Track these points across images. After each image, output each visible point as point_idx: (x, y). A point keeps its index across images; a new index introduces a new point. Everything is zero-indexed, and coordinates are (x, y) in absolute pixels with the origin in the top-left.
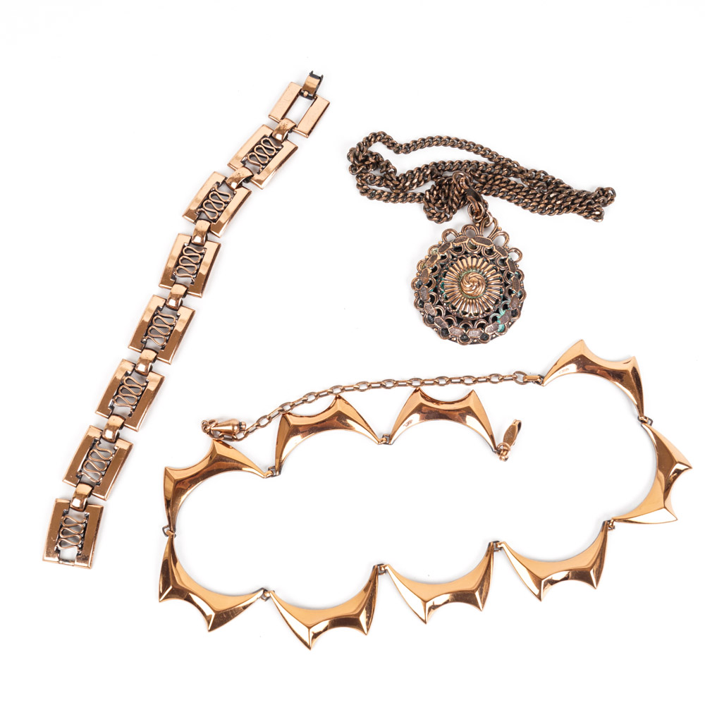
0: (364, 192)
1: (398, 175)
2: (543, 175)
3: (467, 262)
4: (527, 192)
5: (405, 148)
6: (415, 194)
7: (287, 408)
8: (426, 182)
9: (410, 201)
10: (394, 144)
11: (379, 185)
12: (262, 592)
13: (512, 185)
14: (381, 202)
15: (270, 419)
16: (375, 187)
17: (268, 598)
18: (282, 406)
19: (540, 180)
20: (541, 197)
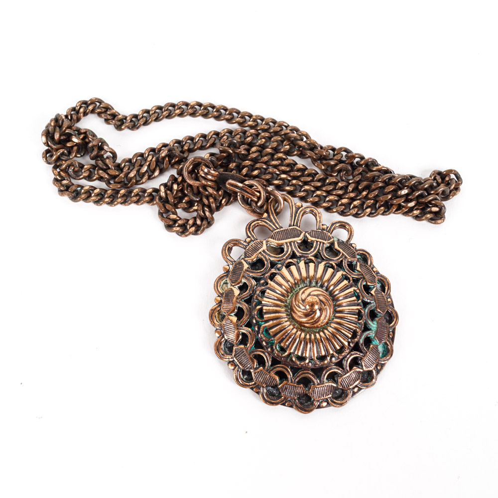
0: (65, 189)
1: (118, 161)
2: (344, 154)
3: (284, 278)
4: (323, 180)
5: (131, 121)
6: (144, 191)
8: (162, 172)
9: (137, 202)
10: (114, 116)
11: (89, 178)
13: (299, 170)
14: (91, 205)
16: (83, 182)
19: (341, 161)
20: (345, 188)
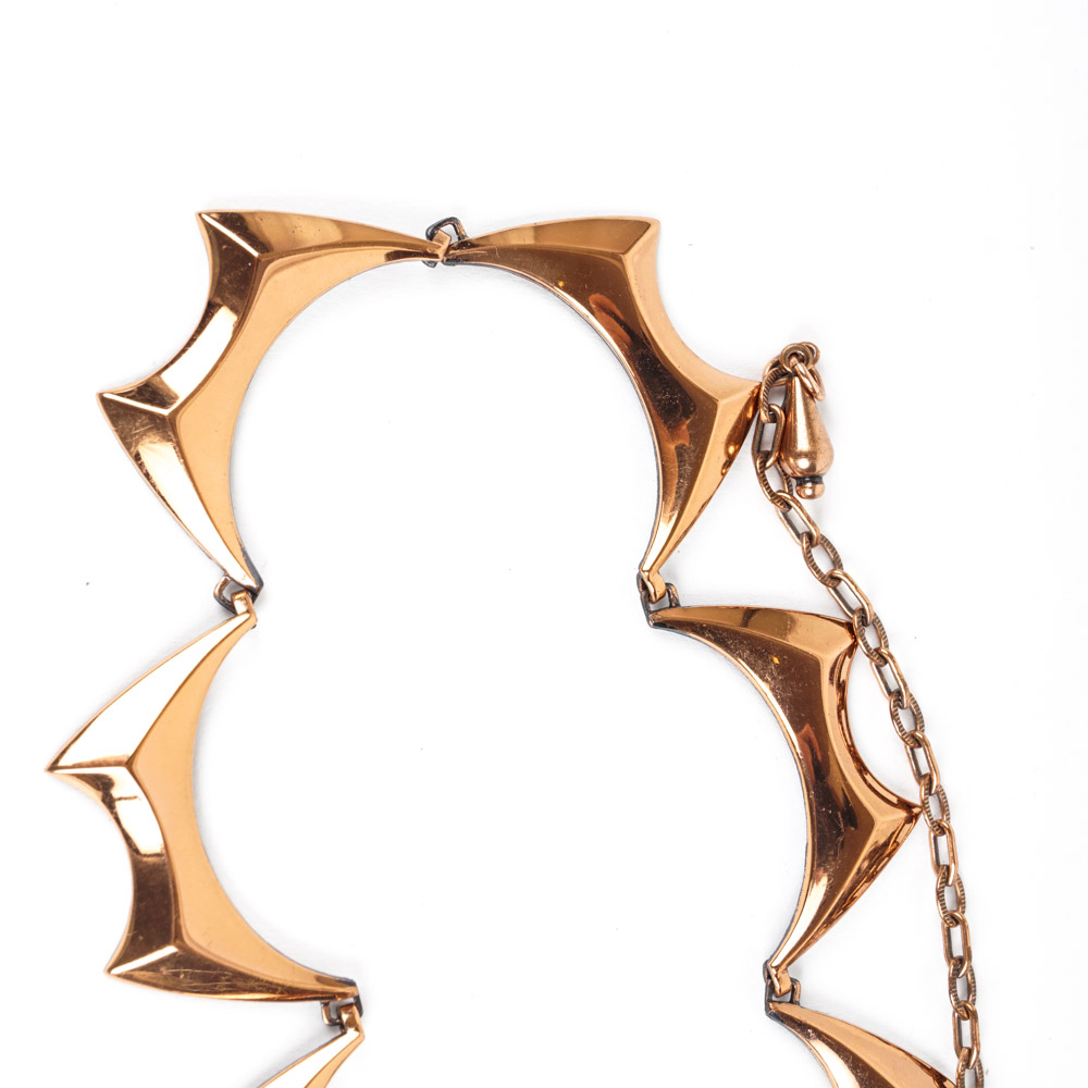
7: (871, 637)
12: (250, 582)
15: (832, 581)
17: (229, 608)
18: (877, 624)
